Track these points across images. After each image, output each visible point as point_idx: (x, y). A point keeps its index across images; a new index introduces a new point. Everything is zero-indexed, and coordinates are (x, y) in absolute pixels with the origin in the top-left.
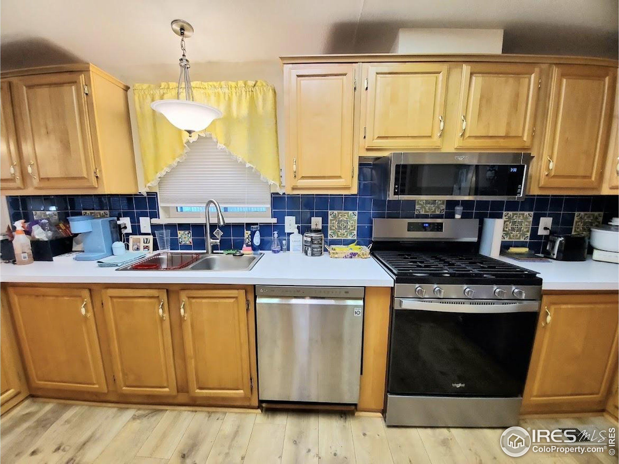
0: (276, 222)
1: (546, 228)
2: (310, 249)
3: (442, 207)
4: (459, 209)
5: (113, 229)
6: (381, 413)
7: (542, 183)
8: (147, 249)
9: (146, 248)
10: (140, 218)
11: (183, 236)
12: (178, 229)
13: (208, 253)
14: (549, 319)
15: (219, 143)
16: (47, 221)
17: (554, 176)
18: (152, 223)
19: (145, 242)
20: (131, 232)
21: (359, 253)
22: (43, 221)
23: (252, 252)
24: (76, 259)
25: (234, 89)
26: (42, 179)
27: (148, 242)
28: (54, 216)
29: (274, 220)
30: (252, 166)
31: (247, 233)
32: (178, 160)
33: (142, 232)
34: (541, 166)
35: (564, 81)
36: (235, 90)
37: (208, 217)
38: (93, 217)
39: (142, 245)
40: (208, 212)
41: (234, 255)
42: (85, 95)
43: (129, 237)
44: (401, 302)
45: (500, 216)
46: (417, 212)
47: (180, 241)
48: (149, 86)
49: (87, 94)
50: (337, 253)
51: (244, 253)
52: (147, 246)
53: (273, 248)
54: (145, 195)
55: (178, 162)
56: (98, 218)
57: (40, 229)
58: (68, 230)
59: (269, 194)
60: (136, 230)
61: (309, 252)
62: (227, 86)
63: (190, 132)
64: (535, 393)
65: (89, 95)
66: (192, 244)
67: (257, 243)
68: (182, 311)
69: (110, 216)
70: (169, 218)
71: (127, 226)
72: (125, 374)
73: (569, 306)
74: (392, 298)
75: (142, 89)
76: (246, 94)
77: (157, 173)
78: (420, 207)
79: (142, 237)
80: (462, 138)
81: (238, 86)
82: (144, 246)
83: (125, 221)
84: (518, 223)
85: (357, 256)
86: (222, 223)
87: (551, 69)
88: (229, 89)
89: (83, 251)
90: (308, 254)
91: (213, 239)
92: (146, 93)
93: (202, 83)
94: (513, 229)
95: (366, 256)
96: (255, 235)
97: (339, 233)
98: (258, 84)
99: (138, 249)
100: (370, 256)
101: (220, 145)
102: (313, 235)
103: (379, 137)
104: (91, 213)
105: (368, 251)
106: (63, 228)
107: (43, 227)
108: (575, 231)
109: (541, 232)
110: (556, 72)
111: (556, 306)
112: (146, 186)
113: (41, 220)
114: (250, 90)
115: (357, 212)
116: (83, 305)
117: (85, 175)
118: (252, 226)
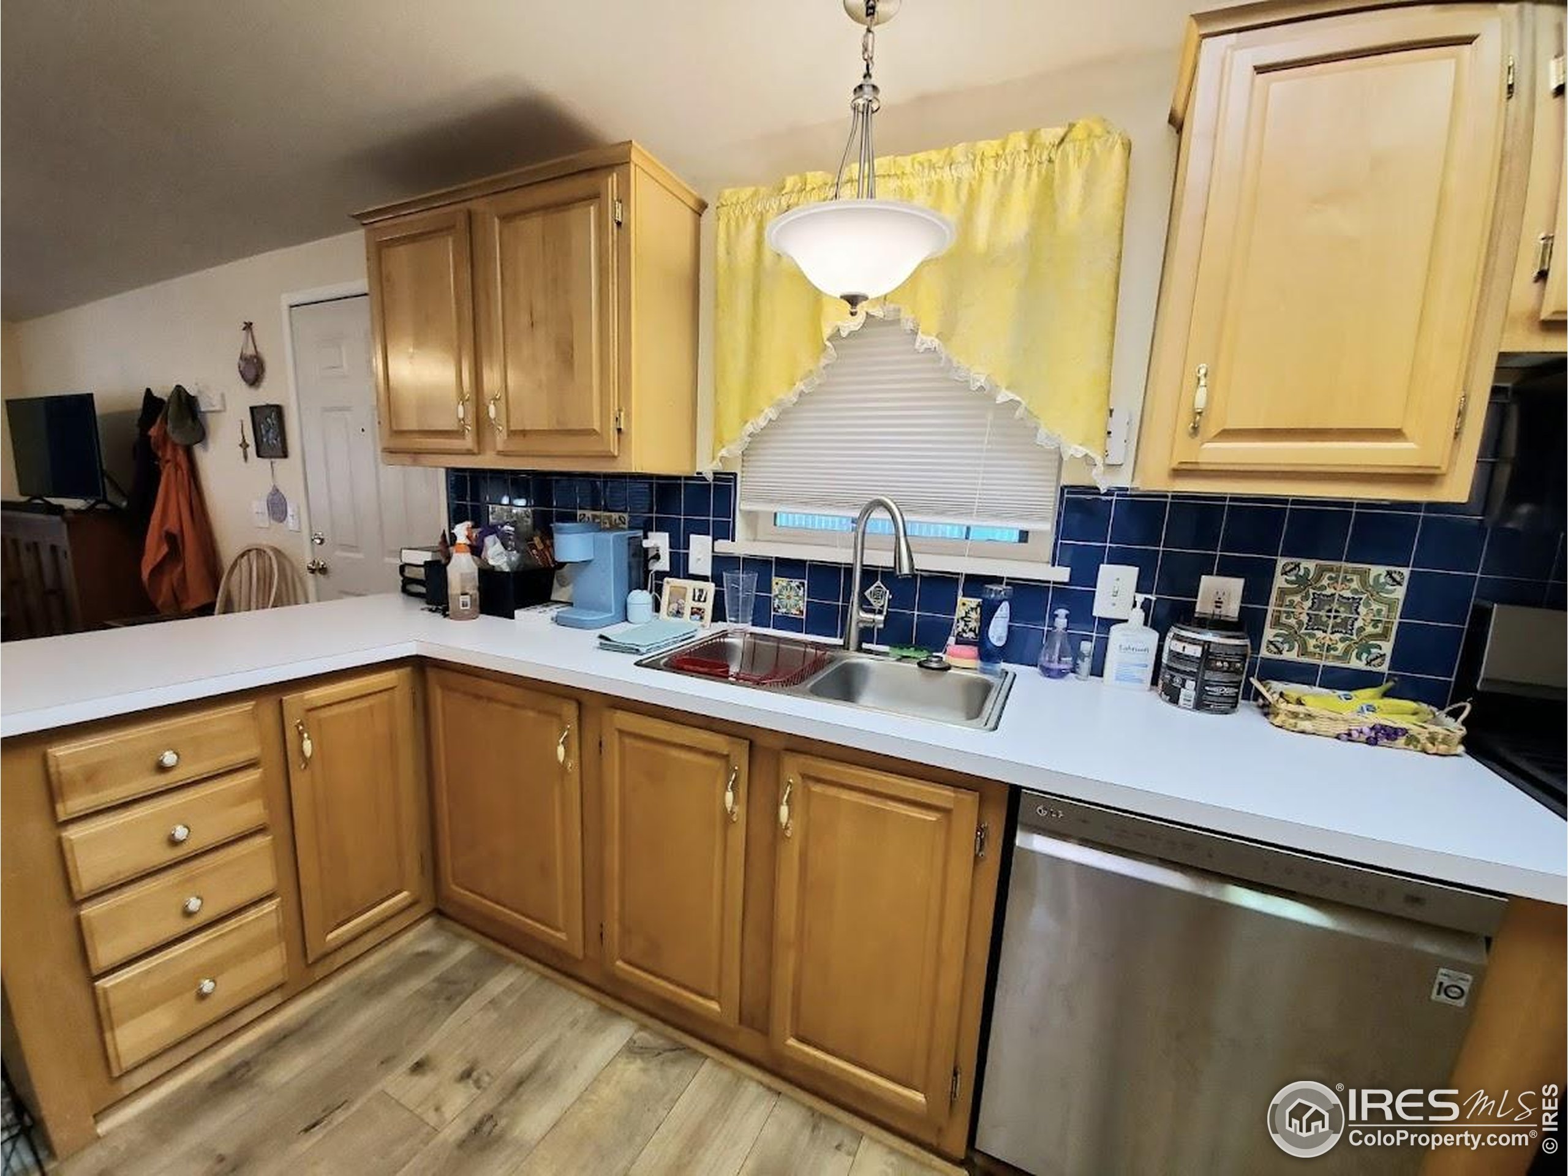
0: (1066, 580)
2: (1191, 684)
5: (632, 560)
8: (698, 617)
9: (697, 612)
10: (692, 536)
11: (784, 592)
12: (773, 574)
13: (848, 649)
15: (922, 333)
16: (512, 529)
18: (716, 550)
19: (696, 598)
20: (668, 569)
21: (1414, 730)
22: (506, 527)
23: (977, 664)
24: (557, 620)
25: (990, 164)
26: (512, 433)
27: (702, 599)
28: (526, 519)
29: (1062, 574)
30: (1018, 398)
31: (964, 604)
32: (800, 386)
33: (691, 571)
36: (993, 166)
37: (860, 544)
38: (598, 527)
39: (689, 604)
40: (864, 533)
41: (920, 664)
42: (615, 224)
43: (662, 580)
47: (776, 606)
48: (755, 194)
49: (619, 224)
50: (1309, 716)
51: (952, 664)
52: (700, 609)
53: (1044, 659)
54: (710, 477)
55: (801, 394)
56: (605, 530)
57: (499, 547)
58: (547, 553)
59: (1053, 489)
60: (679, 567)
61: (1189, 691)
62: (971, 157)
63: (853, 300)
65: (623, 225)
66: (804, 617)
67: (999, 639)
68: (784, 810)
69: (631, 528)
70: (754, 540)
71: (661, 552)
72: (626, 931)
75: (738, 203)
76: (1029, 171)
77: (746, 422)
79: (690, 584)
81: (1007, 151)
82: (692, 608)
83: (659, 541)
85: (1401, 741)
86: (906, 570)
88: (973, 167)
89: (571, 604)
90: (1181, 701)
91: (866, 611)
92: (746, 212)
93: (898, 158)
95: (1443, 748)
96: (997, 614)
97: (1312, 642)
98: (1078, 133)
99: (678, 612)
100: (1461, 749)
101: (924, 338)
102: (1209, 636)
104: (595, 517)
105: (1456, 728)
106: (540, 547)
107: (504, 540)
112: (714, 458)
113: (502, 526)
114: (1045, 157)
115: (1406, 572)
116: (562, 740)
117: (596, 426)
118: (987, 586)
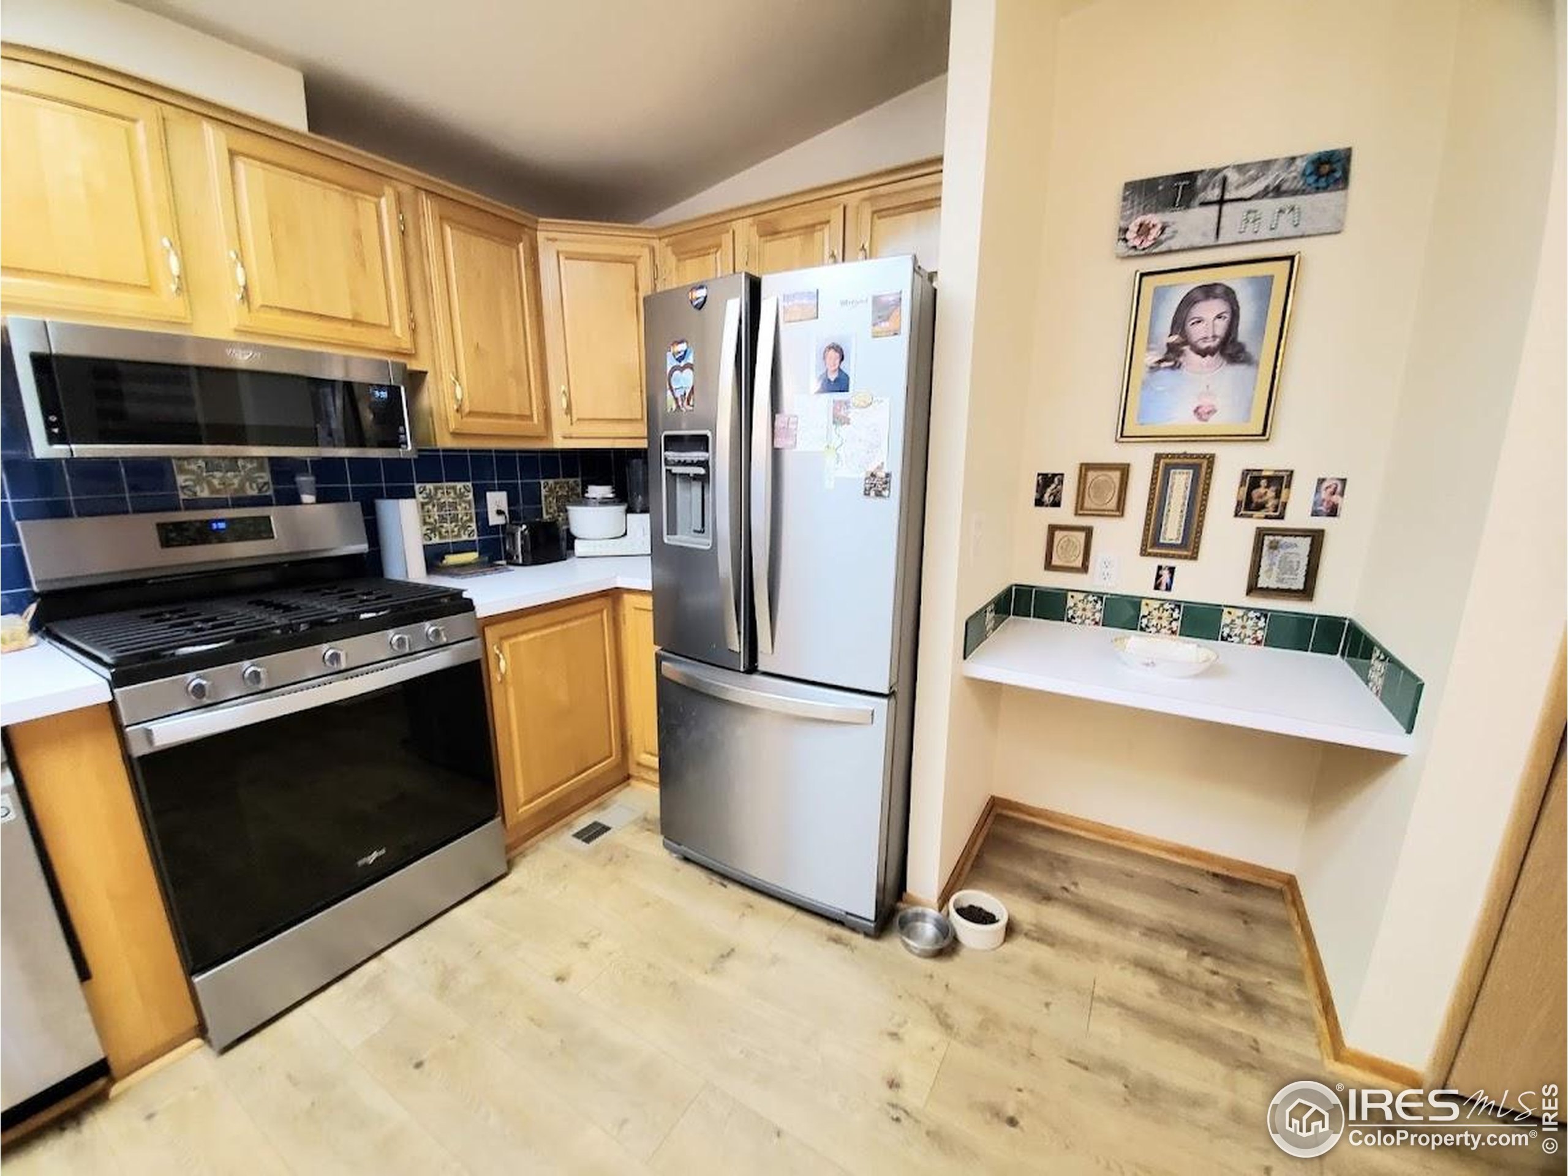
1: (500, 512)
3: (262, 477)
4: (305, 480)
6: (197, 1036)
7: (452, 426)
14: (502, 663)
17: (471, 413)
34: (443, 391)
35: (448, 230)
44: (149, 733)
45: (410, 494)
46: (185, 494)
64: (522, 799)
73: (532, 635)
74: (120, 729)
78: (191, 480)
80: (246, 304)
84: (450, 506)
87: (419, 198)
94: (443, 519)
105: (22, 625)
108: (547, 513)
109: (494, 520)
110: (427, 206)
111: (513, 641)
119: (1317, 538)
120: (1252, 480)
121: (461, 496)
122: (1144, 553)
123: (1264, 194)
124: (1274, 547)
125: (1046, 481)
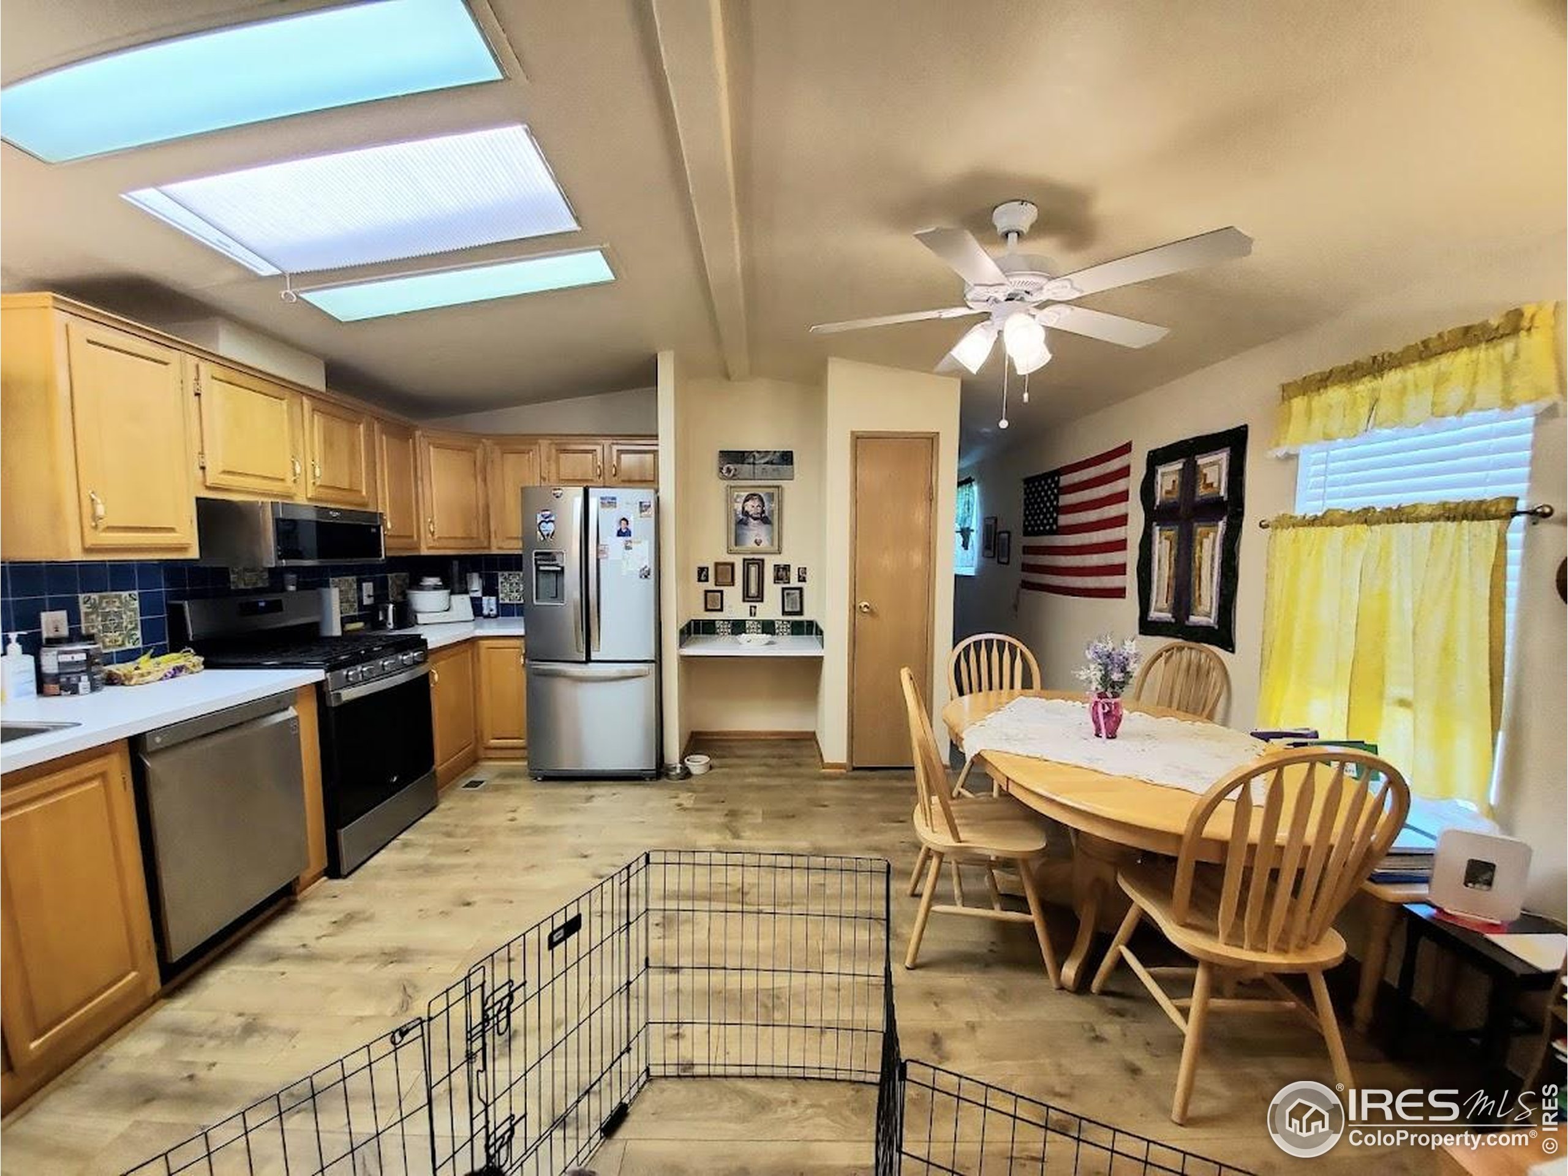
1: (369, 596)
2: (85, 678)
3: (265, 576)
4: (292, 577)
6: (325, 875)
14: (436, 677)
17: (390, 536)
21: (187, 664)
44: (338, 695)
45: (329, 585)
46: (233, 586)
61: (85, 683)
78: (236, 577)
80: (314, 486)
84: (345, 592)
90: (81, 691)
97: (107, 640)
103: (224, 472)
108: (391, 596)
110: (376, 425)
111: (438, 665)
115: (136, 592)
119: (801, 589)
120: (777, 568)
121: (351, 585)
122: (744, 601)
123: (767, 463)
124: (788, 594)
125: (701, 570)
